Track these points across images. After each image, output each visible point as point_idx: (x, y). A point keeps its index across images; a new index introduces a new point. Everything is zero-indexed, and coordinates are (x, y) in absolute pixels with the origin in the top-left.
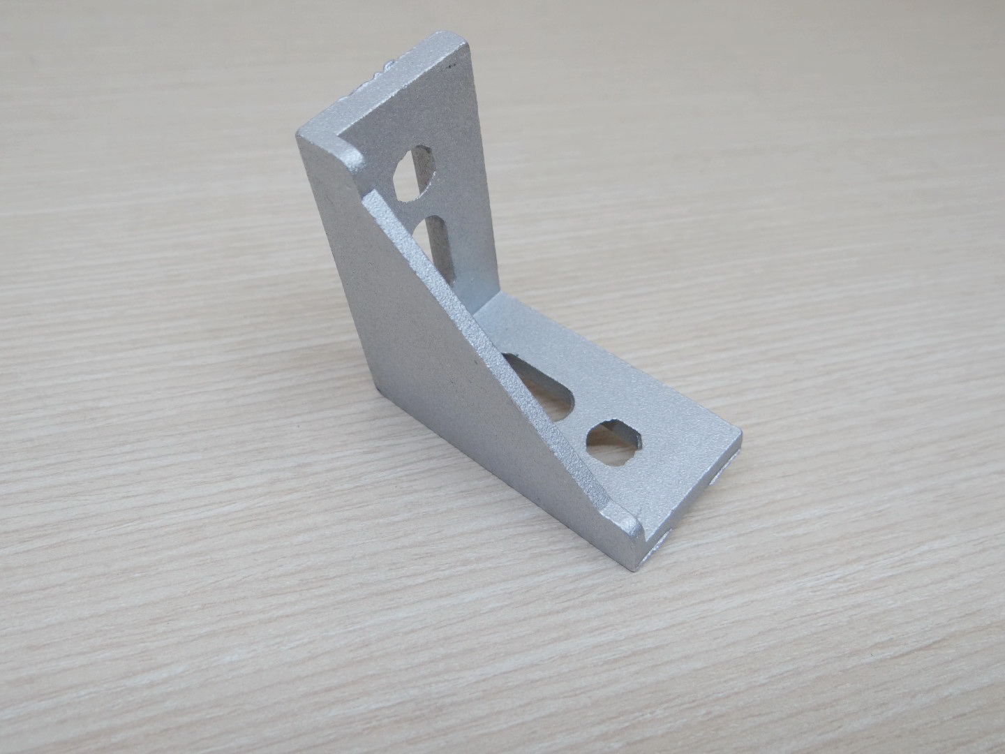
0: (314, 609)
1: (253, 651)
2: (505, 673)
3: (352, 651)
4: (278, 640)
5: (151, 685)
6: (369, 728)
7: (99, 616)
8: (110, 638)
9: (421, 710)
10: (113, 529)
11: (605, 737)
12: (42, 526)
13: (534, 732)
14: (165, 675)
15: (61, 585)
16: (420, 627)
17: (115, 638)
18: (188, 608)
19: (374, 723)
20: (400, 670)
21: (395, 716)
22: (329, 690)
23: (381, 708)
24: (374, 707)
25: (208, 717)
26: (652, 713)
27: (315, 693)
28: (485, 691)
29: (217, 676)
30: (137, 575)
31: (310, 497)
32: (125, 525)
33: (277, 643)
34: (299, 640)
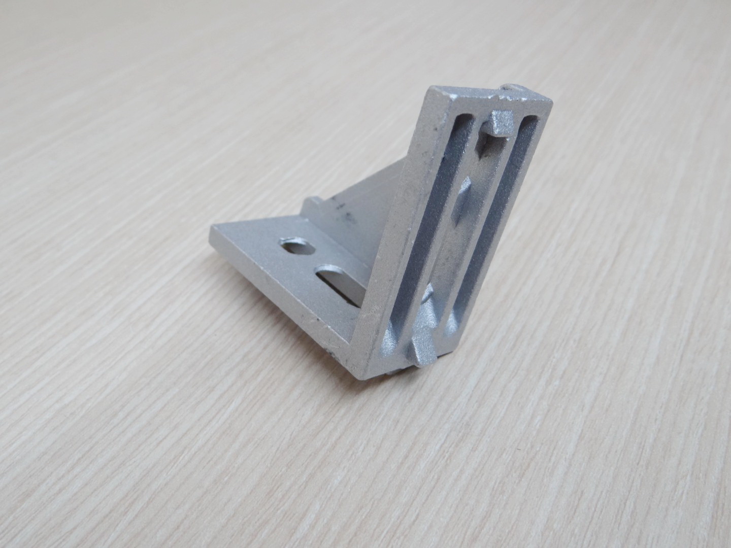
0: (349, 424)
1: (344, 468)
2: (476, 386)
3: (394, 430)
4: (350, 453)
5: (312, 527)
6: (447, 459)
7: (233, 516)
8: (256, 522)
9: (460, 432)
10: (176, 465)
11: (548, 383)
12: (126, 496)
13: (519, 403)
14: (313, 516)
15: (185, 518)
16: (412, 394)
17: (258, 520)
18: (280, 474)
19: (447, 455)
20: (428, 421)
21: (453, 443)
22: (406, 457)
23: (441, 446)
24: (438, 447)
25: (364, 517)
26: (554, 358)
27: (402, 463)
28: (477, 402)
29: (342, 494)
30: (226, 479)
31: (273, 369)
32: (181, 458)
33: (352, 455)
34: (361, 445)
